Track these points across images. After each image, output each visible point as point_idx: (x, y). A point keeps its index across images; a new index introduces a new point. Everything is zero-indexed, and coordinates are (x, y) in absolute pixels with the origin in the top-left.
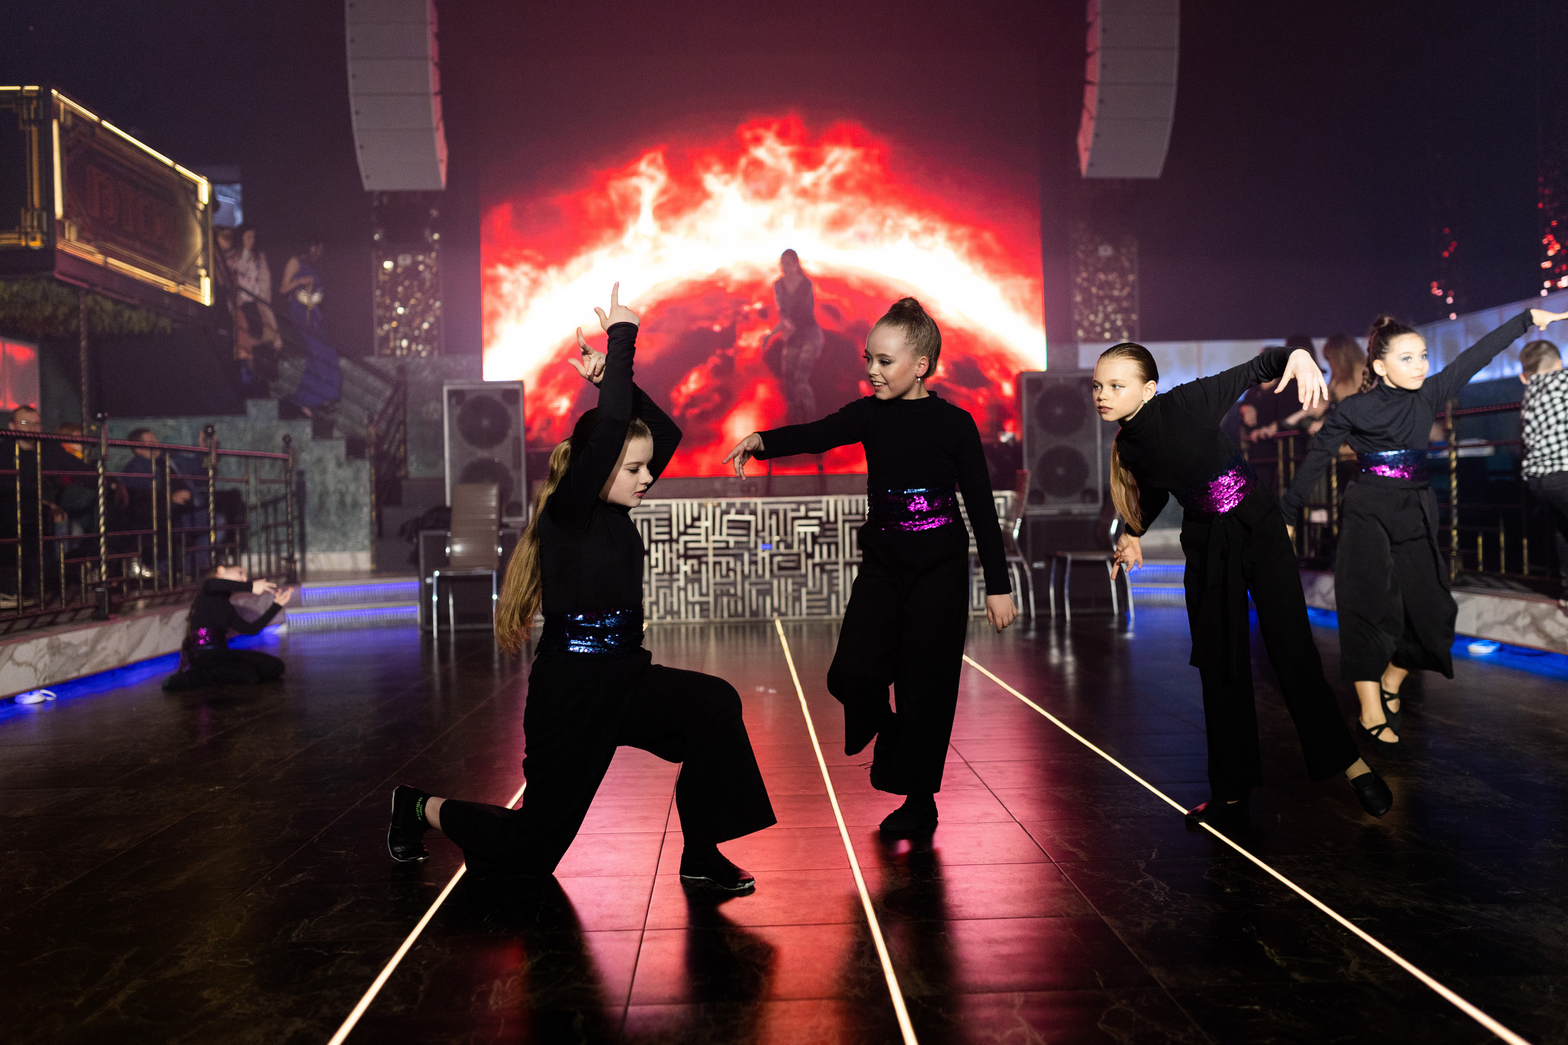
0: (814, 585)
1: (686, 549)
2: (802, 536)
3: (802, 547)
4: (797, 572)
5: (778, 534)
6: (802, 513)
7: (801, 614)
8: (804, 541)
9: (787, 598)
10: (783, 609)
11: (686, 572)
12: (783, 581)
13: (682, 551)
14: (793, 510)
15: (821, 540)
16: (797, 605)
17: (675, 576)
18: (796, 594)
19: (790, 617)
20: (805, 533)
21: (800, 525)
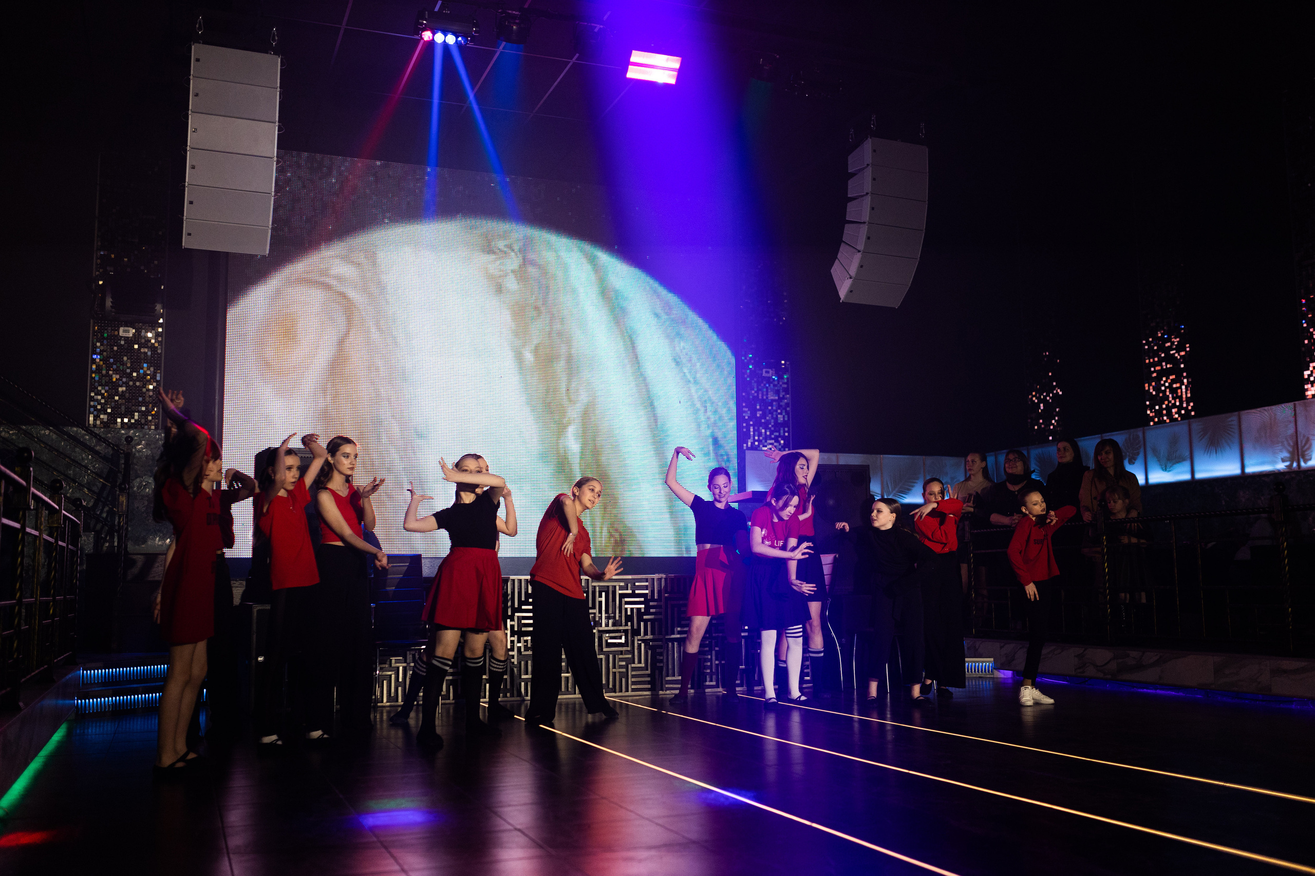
0: (640, 662)
1: (520, 625)
2: (629, 613)
3: (629, 623)
4: (624, 649)
5: (607, 611)
6: (630, 591)
7: (627, 690)
8: (629, 618)
9: (614, 673)
10: (611, 686)
11: (519, 648)
12: (611, 656)
13: (516, 629)
14: (621, 588)
15: (645, 617)
16: (624, 680)
17: (511, 653)
18: (624, 670)
19: (618, 694)
20: (632, 609)
21: (627, 603)
